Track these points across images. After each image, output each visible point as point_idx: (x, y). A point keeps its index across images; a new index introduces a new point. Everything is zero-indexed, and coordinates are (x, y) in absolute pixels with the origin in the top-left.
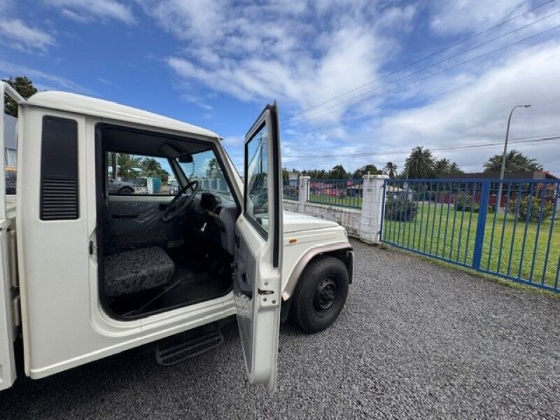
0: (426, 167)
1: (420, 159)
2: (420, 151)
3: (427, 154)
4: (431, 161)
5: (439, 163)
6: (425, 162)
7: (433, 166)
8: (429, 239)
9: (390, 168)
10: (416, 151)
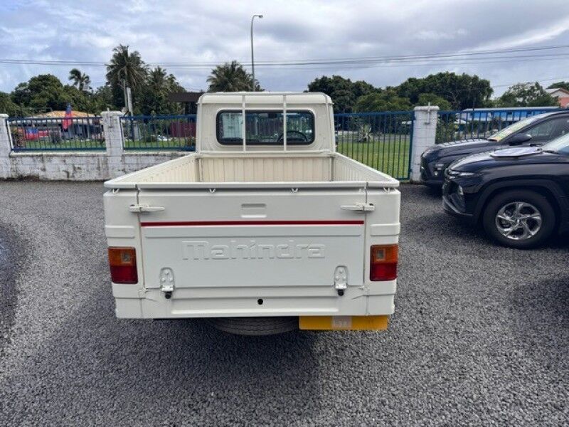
0: (139, 80)
1: (129, 67)
4: (143, 71)
6: (135, 71)
7: (147, 79)
9: (77, 80)
10: (120, 53)
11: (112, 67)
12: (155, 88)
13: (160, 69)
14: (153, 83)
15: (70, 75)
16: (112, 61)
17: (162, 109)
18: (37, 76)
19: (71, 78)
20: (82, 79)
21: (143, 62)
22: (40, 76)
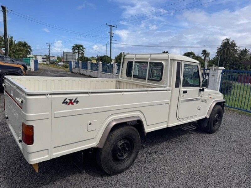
0: (232, 54)
1: (228, 49)
2: (228, 42)
3: (233, 45)
4: (236, 50)
5: (241, 52)
6: (231, 51)
7: (237, 54)
8: (243, 104)
9: (204, 54)
10: (225, 42)
11: (220, 48)
12: (240, 58)
13: (246, 49)
14: (240, 56)
15: (202, 52)
16: (221, 46)
17: (241, 68)
18: (187, 52)
19: (202, 54)
20: (206, 54)
21: (236, 46)
22: (188, 52)
